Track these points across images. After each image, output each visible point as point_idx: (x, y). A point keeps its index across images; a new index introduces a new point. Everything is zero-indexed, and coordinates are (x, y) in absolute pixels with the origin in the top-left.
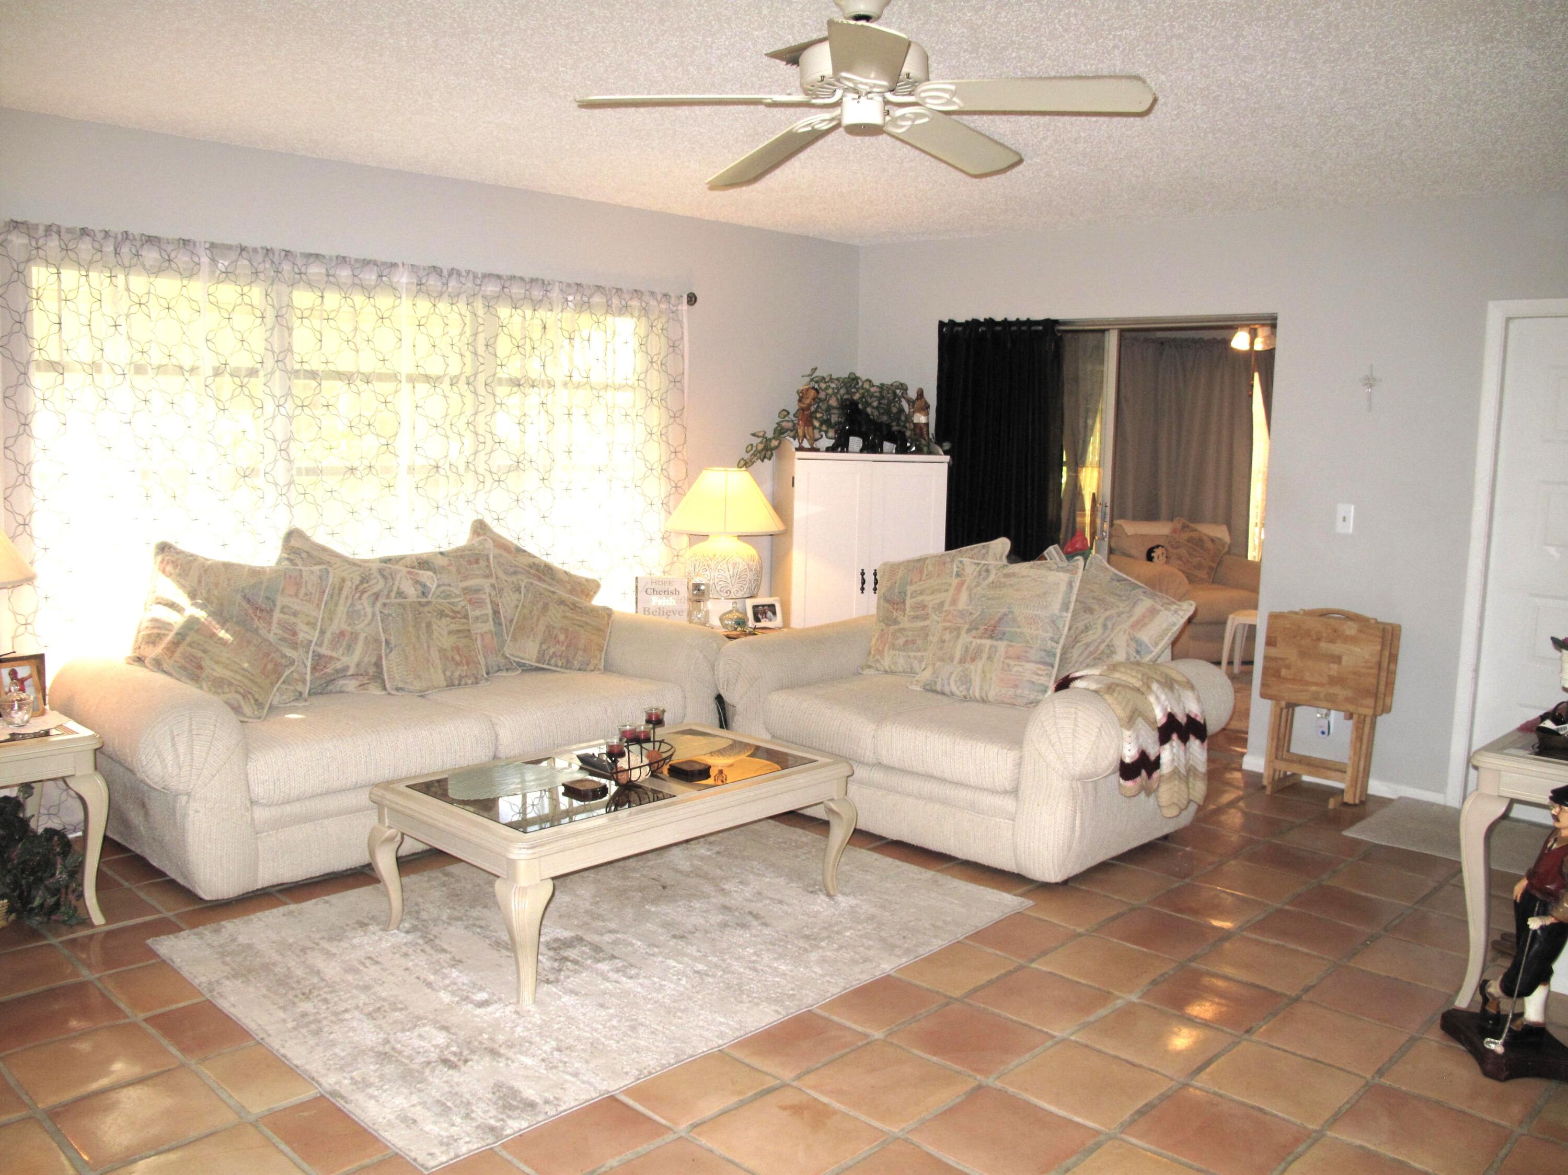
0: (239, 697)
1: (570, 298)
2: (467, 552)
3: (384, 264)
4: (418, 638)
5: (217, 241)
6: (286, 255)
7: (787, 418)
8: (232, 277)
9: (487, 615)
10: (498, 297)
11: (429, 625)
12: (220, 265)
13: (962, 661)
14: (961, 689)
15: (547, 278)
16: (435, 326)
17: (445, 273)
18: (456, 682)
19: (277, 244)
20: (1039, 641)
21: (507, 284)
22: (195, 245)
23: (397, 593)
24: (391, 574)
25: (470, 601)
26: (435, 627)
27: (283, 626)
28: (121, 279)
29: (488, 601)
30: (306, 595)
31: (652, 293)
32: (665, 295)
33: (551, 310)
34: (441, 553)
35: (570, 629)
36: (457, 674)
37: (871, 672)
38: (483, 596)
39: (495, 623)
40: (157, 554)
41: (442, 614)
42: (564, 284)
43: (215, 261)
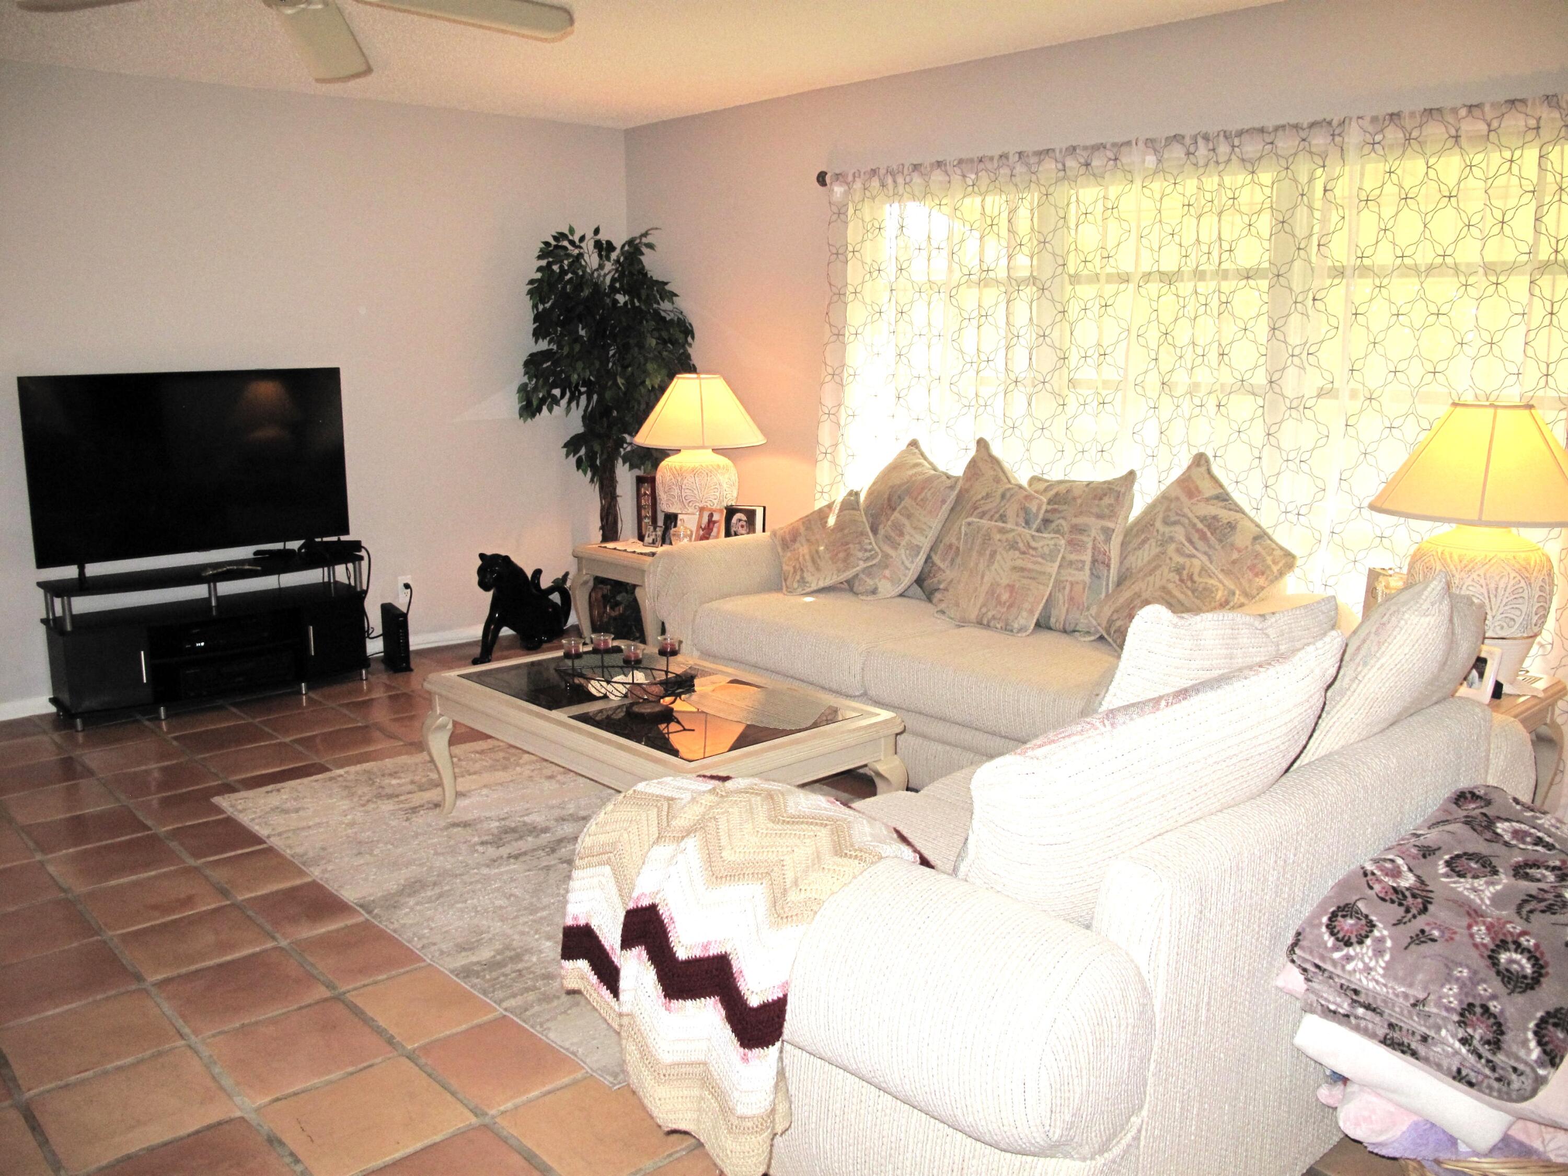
0: (792, 571)
1: (1378, 138)
2: (1106, 485)
3: (1114, 145)
6: (1020, 157)
8: (975, 188)
9: (1084, 562)
10: (1261, 158)
11: (993, 554)
12: (968, 179)
15: (1335, 116)
18: (985, 622)
21: (1272, 138)
22: (946, 165)
23: (1001, 515)
24: (1012, 496)
25: (1070, 542)
26: (998, 557)
27: (895, 525)
36: (990, 614)
38: (1085, 539)
39: (1092, 574)
41: (1013, 546)
42: (1368, 119)
43: (964, 176)
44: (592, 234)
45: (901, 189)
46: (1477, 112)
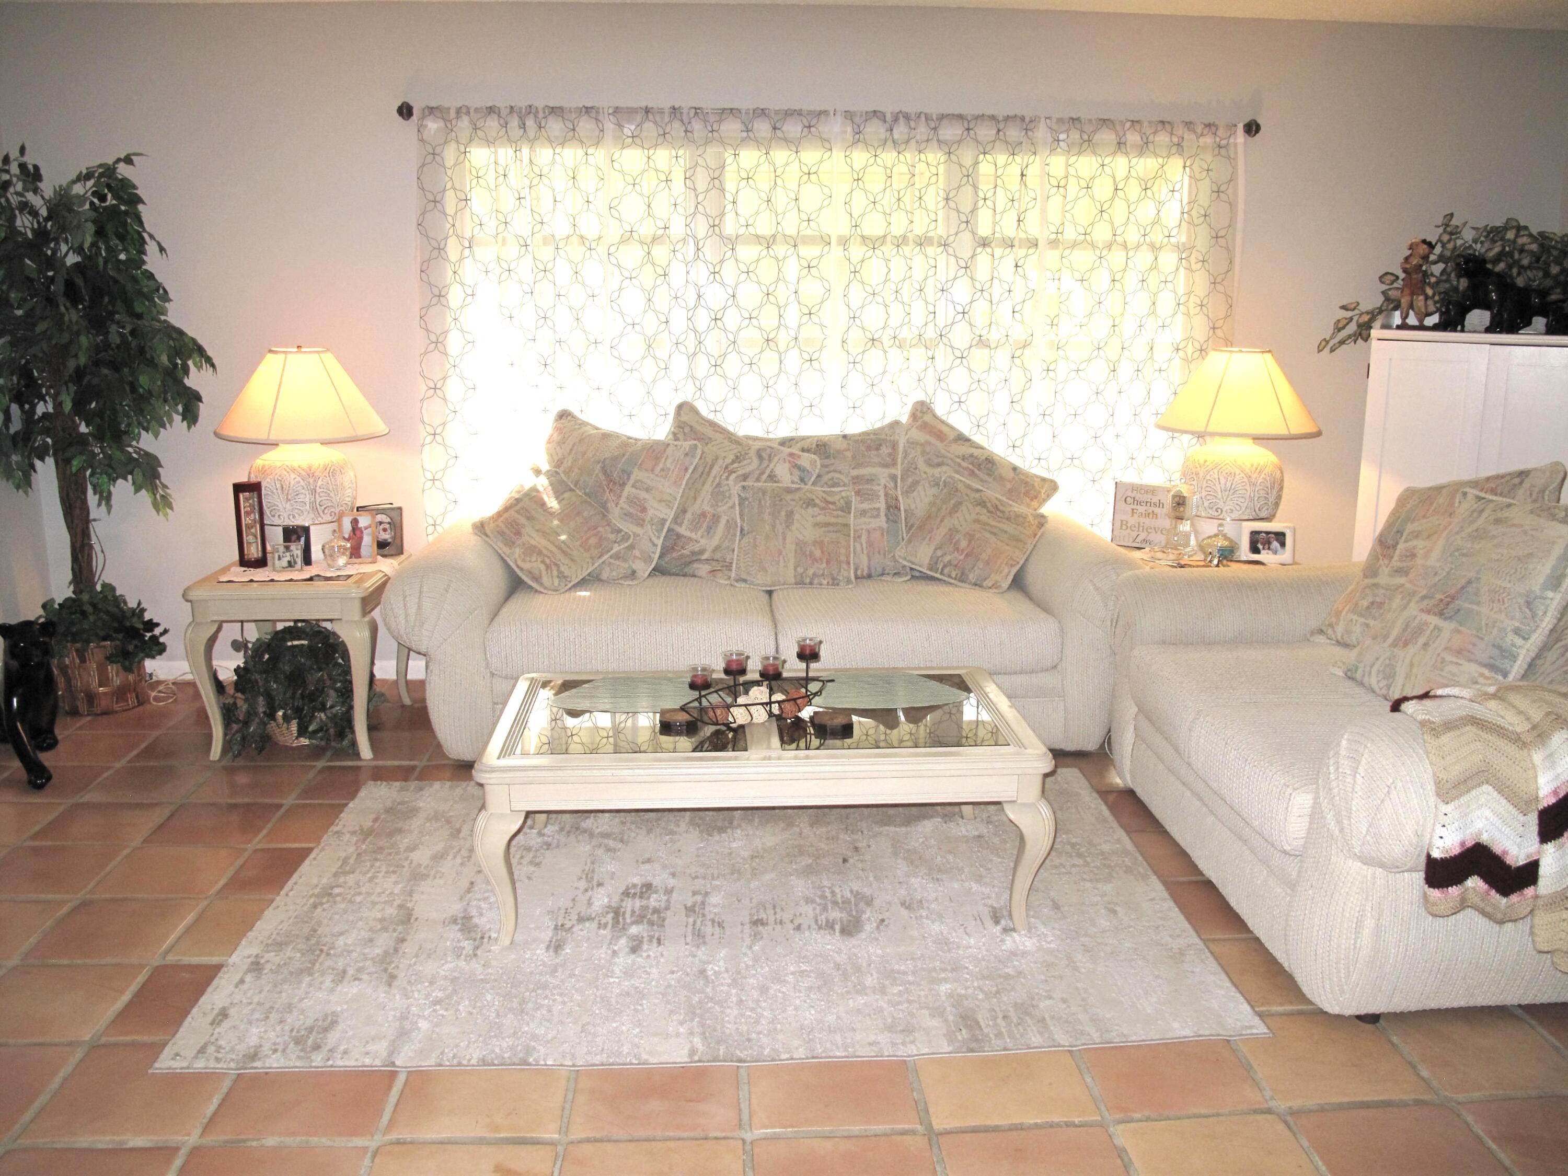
0: (542, 567)
1: (1062, 136)
2: (872, 437)
3: (810, 113)
4: (774, 527)
5: (622, 104)
6: (696, 113)
7: (1395, 285)
8: (637, 140)
9: (878, 509)
10: (960, 141)
11: (790, 514)
12: (625, 130)
13: (1394, 644)
15: (1028, 113)
16: (875, 180)
17: (889, 117)
18: (808, 581)
19: (685, 103)
20: (1495, 631)
21: (972, 125)
22: (597, 112)
23: (769, 476)
24: (770, 456)
25: (858, 493)
26: (797, 516)
27: (632, 501)
28: (526, 151)
29: (882, 493)
30: (662, 470)
31: (1189, 125)
32: (1209, 126)
33: (1035, 153)
34: (845, 437)
35: (978, 535)
36: (811, 572)
37: (1321, 639)
38: (877, 488)
39: (889, 519)
40: (556, 420)
41: (810, 503)
42: (1054, 120)
43: (620, 126)
44: (17, 154)
45: (531, 132)
46: (1137, 126)
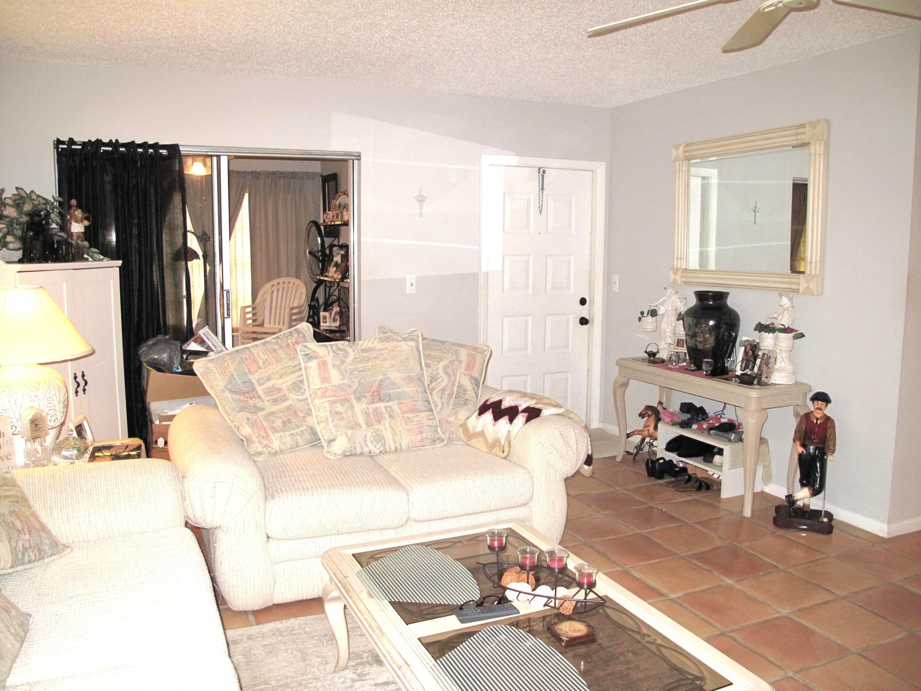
13: (369, 424)
14: (378, 446)
